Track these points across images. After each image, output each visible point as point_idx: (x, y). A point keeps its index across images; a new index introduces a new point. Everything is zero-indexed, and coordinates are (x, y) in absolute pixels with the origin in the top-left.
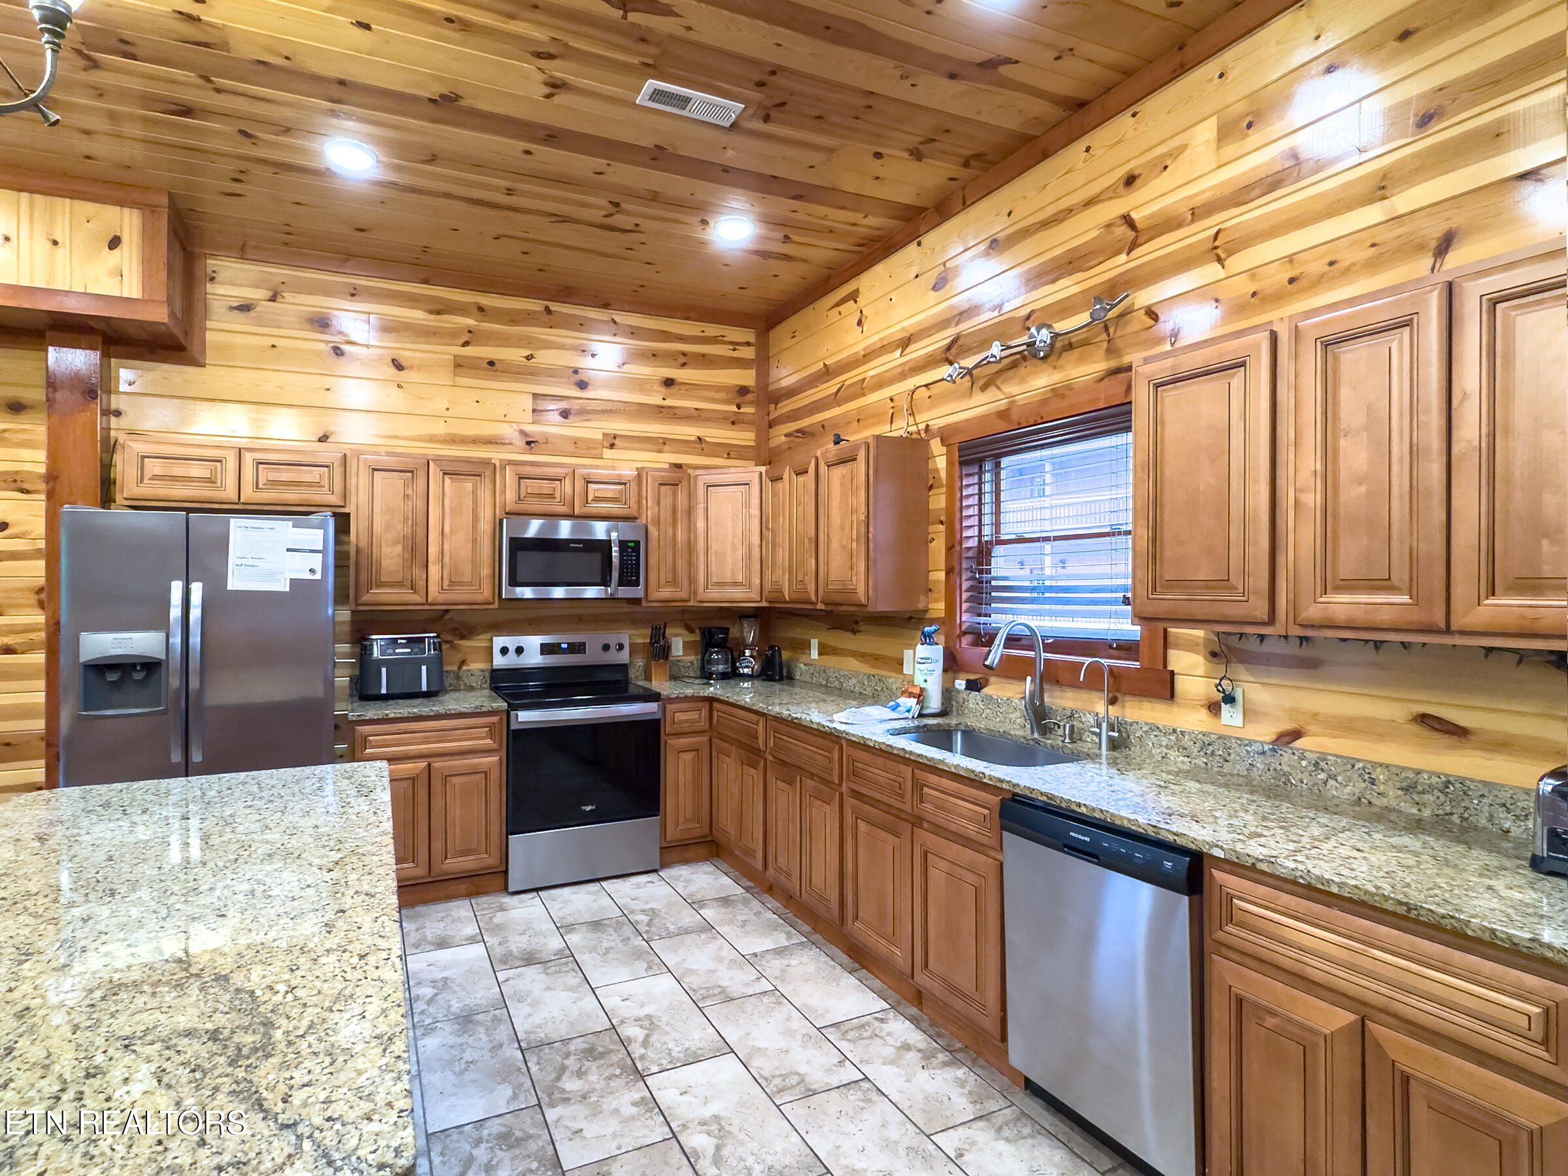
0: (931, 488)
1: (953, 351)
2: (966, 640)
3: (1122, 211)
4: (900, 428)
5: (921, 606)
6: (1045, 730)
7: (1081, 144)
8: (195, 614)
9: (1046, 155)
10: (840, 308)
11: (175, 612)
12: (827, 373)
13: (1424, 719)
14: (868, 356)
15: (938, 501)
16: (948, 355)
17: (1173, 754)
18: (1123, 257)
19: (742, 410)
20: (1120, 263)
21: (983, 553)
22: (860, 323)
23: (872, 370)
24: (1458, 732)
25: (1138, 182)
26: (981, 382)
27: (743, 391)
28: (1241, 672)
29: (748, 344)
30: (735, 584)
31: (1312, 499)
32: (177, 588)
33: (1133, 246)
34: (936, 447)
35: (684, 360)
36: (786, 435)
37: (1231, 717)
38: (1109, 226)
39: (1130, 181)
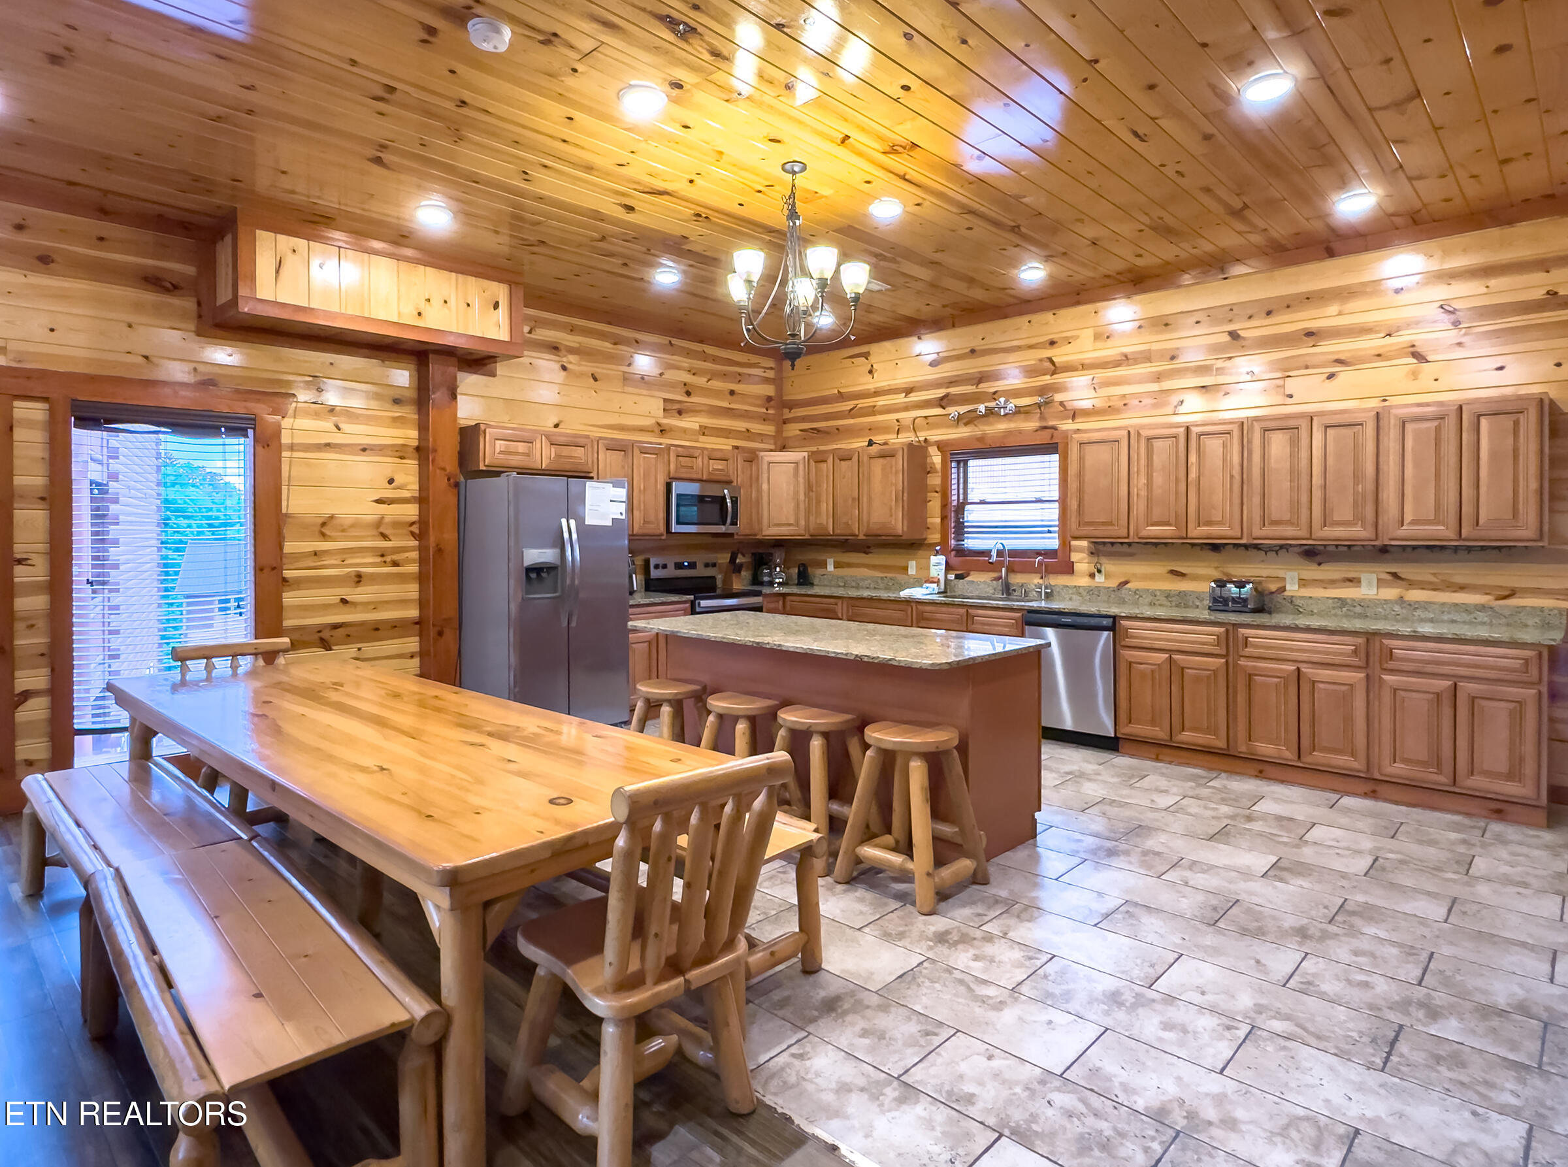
0: (929, 473)
1: (945, 401)
2: (953, 553)
3: (1049, 356)
4: (907, 437)
5: (924, 537)
6: (1009, 594)
7: (1025, 318)
8: (574, 536)
9: (1006, 317)
10: (853, 360)
11: (566, 535)
12: (841, 397)
13: (1173, 572)
14: (877, 393)
15: (935, 480)
16: (942, 402)
17: (1074, 597)
18: (1048, 377)
19: (769, 412)
20: (1047, 379)
21: (960, 509)
22: (870, 372)
23: (881, 401)
24: (1183, 575)
25: (1056, 345)
26: (964, 421)
27: (769, 399)
28: (1103, 560)
29: (771, 368)
30: (790, 525)
31: (1143, 493)
32: (564, 521)
33: (1053, 373)
34: (934, 452)
35: (739, 378)
36: (801, 430)
37: (1100, 579)
38: (1041, 360)
39: (1052, 343)
